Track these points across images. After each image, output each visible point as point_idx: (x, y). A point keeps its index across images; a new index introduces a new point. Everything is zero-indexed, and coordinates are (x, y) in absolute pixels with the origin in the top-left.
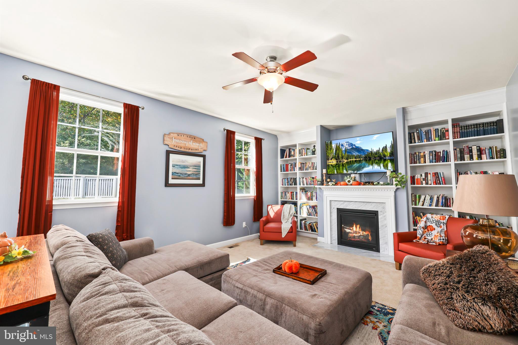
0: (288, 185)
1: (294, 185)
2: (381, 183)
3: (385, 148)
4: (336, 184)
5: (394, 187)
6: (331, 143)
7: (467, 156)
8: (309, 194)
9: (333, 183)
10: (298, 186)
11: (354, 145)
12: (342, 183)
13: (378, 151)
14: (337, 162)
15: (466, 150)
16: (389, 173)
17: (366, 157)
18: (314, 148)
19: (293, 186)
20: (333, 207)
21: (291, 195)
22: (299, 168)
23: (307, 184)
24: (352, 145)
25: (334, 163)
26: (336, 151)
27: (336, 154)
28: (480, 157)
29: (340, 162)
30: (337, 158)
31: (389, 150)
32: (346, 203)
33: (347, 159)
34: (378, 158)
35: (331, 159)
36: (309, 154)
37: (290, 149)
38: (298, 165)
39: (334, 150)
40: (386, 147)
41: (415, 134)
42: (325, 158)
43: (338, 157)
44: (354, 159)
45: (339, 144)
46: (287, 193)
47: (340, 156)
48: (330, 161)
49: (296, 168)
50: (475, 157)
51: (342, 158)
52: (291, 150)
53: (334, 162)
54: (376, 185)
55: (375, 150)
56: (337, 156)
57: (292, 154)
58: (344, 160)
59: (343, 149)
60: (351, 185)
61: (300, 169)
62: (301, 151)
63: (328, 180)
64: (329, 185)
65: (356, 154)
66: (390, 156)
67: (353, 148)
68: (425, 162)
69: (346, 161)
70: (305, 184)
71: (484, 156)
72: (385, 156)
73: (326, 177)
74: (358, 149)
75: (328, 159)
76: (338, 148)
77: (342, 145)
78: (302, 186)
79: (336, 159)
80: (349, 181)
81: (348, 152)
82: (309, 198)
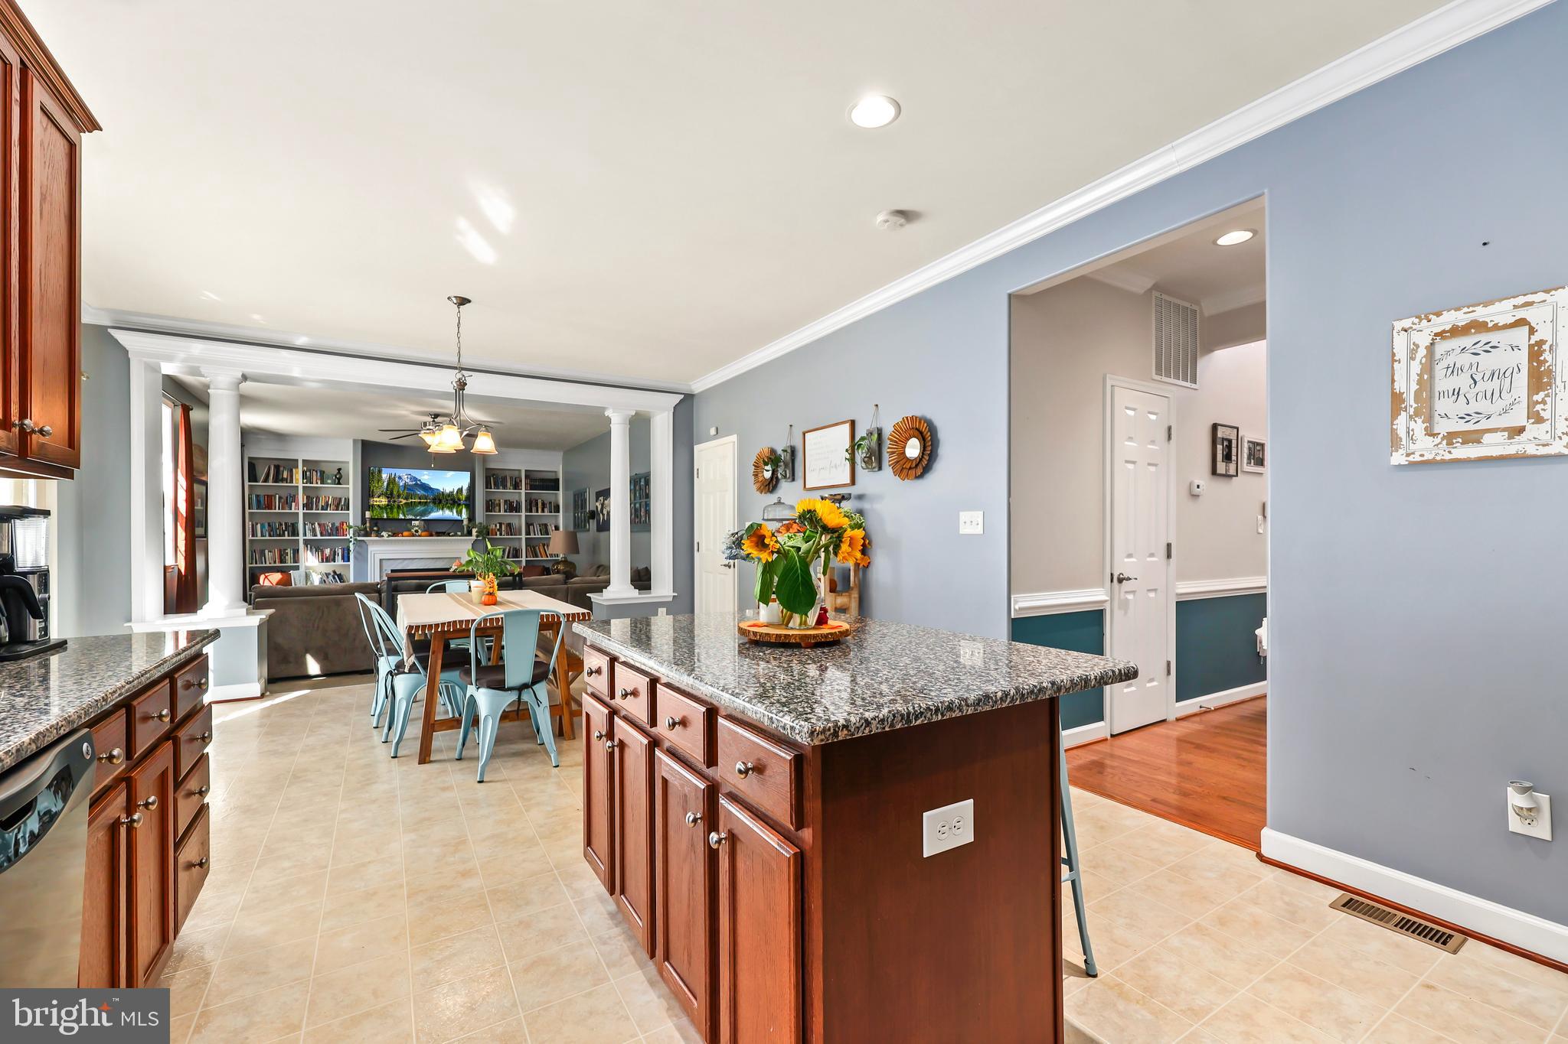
0: (270, 536)
1: (289, 536)
2: (459, 533)
3: (460, 490)
4: (394, 535)
5: (474, 537)
6: (380, 472)
7: (534, 509)
8: (327, 551)
9: (390, 533)
10: (301, 538)
11: (420, 480)
12: (405, 533)
13: (451, 493)
14: (389, 501)
15: (534, 504)
16: (465, 522)
17: (434, 499)
18: (339, 472)
19: (286, 538)
20: (384, 568)
21: (281, 556)
22: (304, 504)
23: (322, 535)
24: (415, 479)
25: (383, 503)
26: (388, 484)
27: (387, 489)
28: (543, 511)
29: (394, 501)
30: (389, 495)
31: (465, 493)
32: (406, 562)
33: (406, 499)
34: (451, 502)
35: (379, 497)
36: (329, 481)
37: (277, 467)
38: (301, 498)
39: (385, 484)
40: (462, 488)
41: (492, 478)
42: (367, 493)
43: (392, 494)
44: (417, 500)
45: (395, 475)
46: (267, 551)
47: (395, 493)
48: (375, 499)
49: (293, 504)
50: (540, 510)
51: (399, 496)
52: (282, 469)
53: (384, 501)
54: (452, 536)
55: (448, 491)
56: (389, 492)
57: (285, 476)
58: (400, 500)
59: (401, 484)
60: (419, 536)
61: (307, 506)
62: (308, 473)
63: (375, 528)
64: (383, 536)
65: (420, 492)
66: (465, 500)
67: (416, 484)
68: (500, 511)
69: (404, 501)
70: (318, 533)
71: (546, 510)
72: (459, 500)
73: (370, 522)
74: (425, 487)
75: (373, 496)
76: (392, 481)
77: (400, 478)
78: (309, 537)
79: (388, 498)
80: (417, 531)
81: (408, 489)
82: (327, 558)
